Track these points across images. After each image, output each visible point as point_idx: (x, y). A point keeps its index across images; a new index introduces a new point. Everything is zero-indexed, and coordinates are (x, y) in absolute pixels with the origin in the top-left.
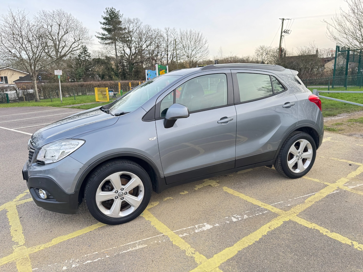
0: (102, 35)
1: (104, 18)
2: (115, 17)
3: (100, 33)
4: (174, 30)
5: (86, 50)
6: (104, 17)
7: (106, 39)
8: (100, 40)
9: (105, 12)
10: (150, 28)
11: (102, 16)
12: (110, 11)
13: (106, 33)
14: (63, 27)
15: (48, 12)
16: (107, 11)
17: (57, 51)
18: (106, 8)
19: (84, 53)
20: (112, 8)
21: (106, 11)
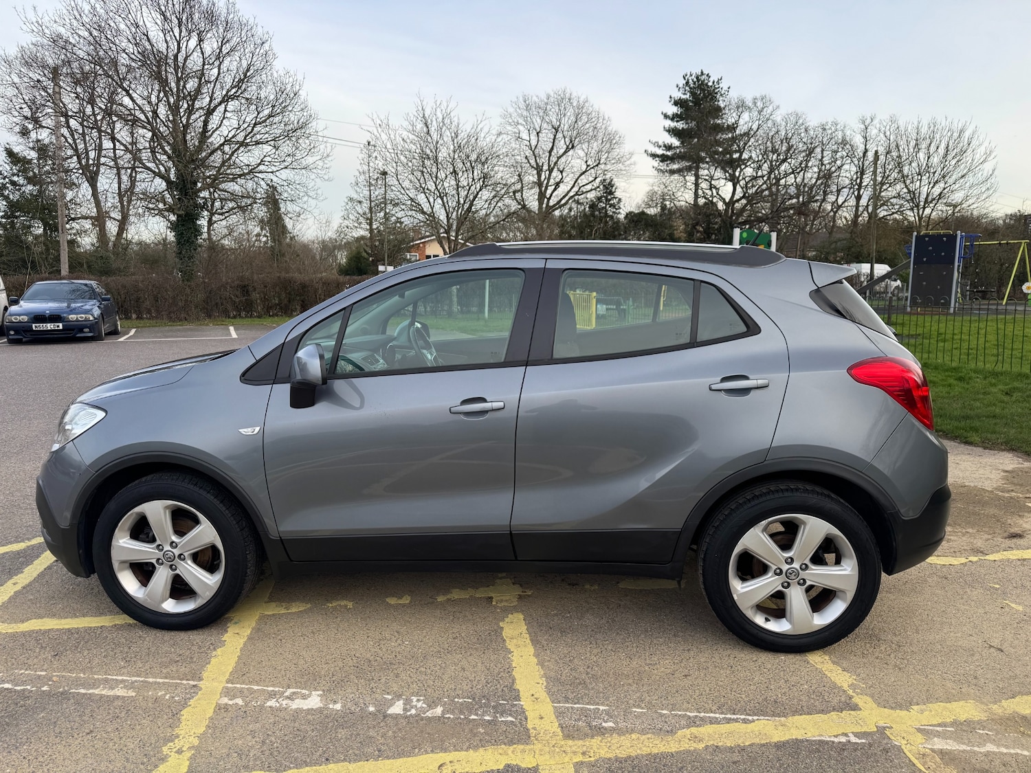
0: (664, 148)
1: (676, 103)
2: (705, 97)
3: (660, 144)
4: (890, 123)
5: (611, 191)
6: (676, 99)
7: (672, 159)
8: (656, 163)
9: (681, 86)
10: (801, 121)
11: (671, 97)
12: (695, 83)
13: (675, 142)
14: (565, 133)
15: (535, 98)
16: (687, 83)
17: (542, 196)
18: (684, 74)
19: (606, 198)
20: (702, 72)
21: (684, 82)
